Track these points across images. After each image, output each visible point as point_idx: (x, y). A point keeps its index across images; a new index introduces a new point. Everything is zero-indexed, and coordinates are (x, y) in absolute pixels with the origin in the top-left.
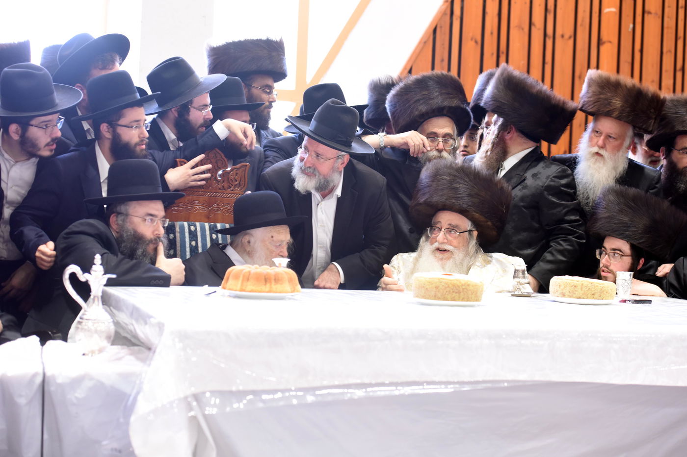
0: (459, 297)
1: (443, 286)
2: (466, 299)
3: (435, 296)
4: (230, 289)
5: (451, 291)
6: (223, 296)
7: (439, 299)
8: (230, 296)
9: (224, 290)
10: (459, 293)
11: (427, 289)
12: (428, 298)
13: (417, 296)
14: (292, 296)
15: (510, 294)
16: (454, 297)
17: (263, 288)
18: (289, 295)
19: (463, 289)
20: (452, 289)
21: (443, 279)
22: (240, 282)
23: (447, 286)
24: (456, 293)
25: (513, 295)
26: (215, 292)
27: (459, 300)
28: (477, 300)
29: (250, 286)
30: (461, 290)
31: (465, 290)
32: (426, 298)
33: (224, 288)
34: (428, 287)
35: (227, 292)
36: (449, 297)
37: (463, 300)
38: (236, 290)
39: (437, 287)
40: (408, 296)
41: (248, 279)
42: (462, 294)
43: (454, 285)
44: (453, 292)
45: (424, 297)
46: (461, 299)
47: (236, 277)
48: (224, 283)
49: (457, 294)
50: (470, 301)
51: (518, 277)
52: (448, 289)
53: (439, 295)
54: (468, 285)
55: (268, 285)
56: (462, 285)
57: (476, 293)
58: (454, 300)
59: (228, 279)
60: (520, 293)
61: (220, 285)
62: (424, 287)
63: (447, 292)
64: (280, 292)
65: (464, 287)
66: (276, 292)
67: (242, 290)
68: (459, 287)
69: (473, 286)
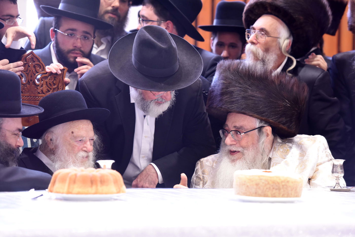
0: (279, 194)
1: (263, 183)
2: (286, 196)
3: (256, 193)
4: (57, 192)
5: (271, 188)
6: (50, 199)
7: (260, 196)
8: (57, 199)
9: (50, 193)
10: (279, 189)
11: (248, 186)
12: (249, 195)
13: (238, 194)
14: (118, 196)
15: (329, 189)
16: (274, 194)
17: (89, 190)
18: (115, 196)
19: (283, 186)
20: (272, 186)
21: (263, 176)
22: (67, 185)
23: (267, 183)
24: (276, 189)
25: (332, 190)
26: (42, 195)
27: (279, 197)
28: (297, 196)
29: (76, 189)
30: (281, 187)
31: (285, 187)
32: (247, 195)
33: (51, 191)
34: (248, 184)
35: (54, 195)
36: (269, 194)
37: (283, 196)
38: (63, 193)
39: (257, 185)
40: (230, 193)
41: (74, 182)
42: (282, 190)
43: (274, 182)
44: (273, 188)
45: (245, 194)
46: (281, 195)
47: (63, 180)
48: (51, 186)
49: (277, 191)
50: (290, 197)
51: (336, 172)
52: (268, 186)
53: (260, 192)
54: (288, 182)
55: (94, 187)
56: (282, 182)
57: (296, 190)
58: (275, 197)
59: (55, 182)
60: (339, 188)
61: (47, 188)
62: (244, 184)
63: (267, 188)
64: (106, 193)
65: (283, 184)
66: (102, 193)
67: (69, 193)
68: (278, 183)
69: (292, 182)
